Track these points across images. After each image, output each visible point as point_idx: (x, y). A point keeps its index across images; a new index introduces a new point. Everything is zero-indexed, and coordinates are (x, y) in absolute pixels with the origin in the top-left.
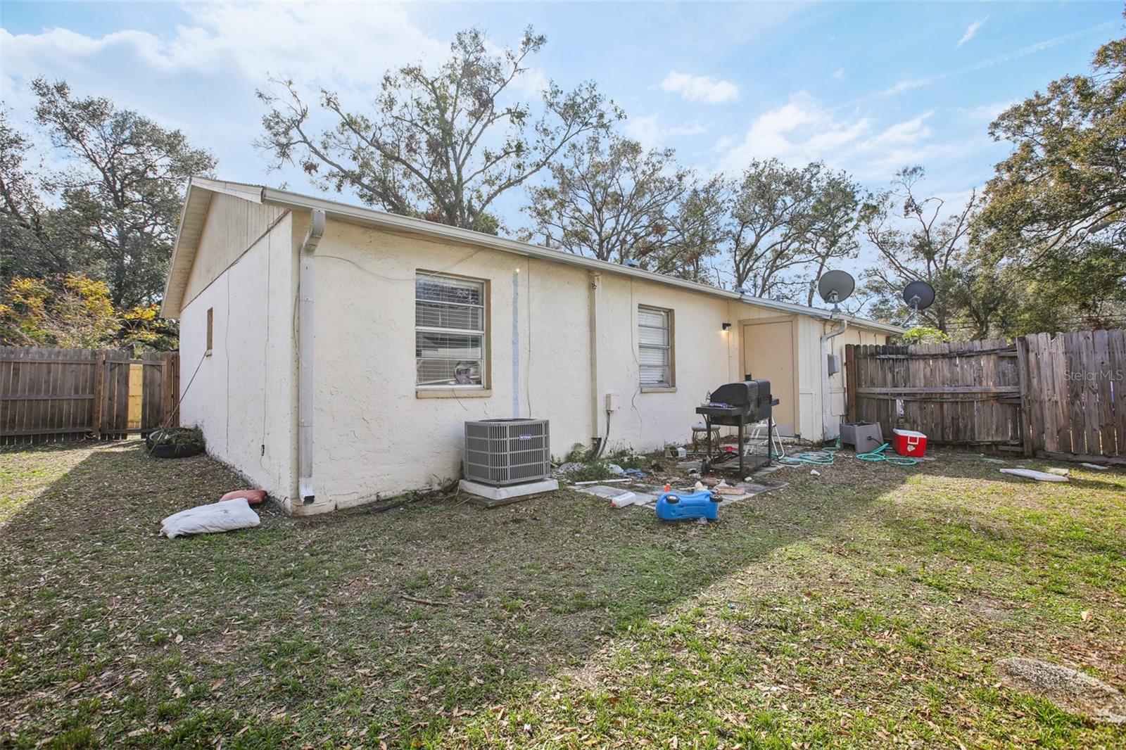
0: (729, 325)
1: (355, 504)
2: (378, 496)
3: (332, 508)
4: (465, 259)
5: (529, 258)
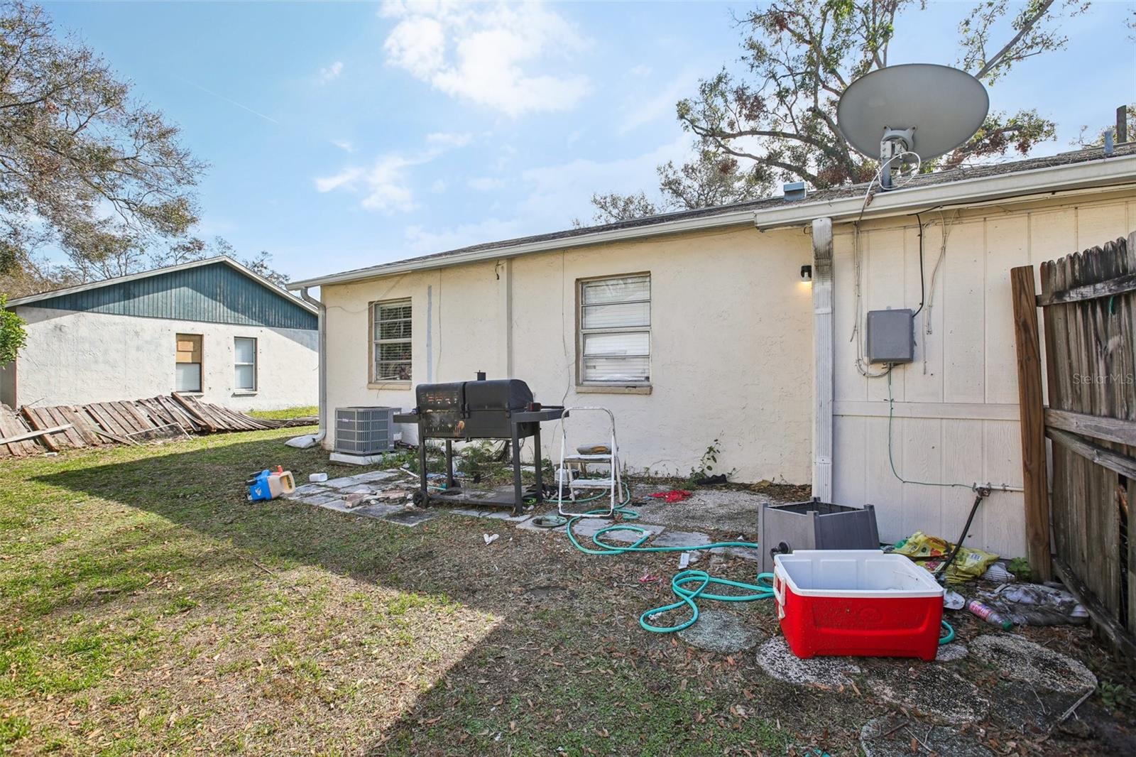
4: (394, 286)
5: (441, 269)
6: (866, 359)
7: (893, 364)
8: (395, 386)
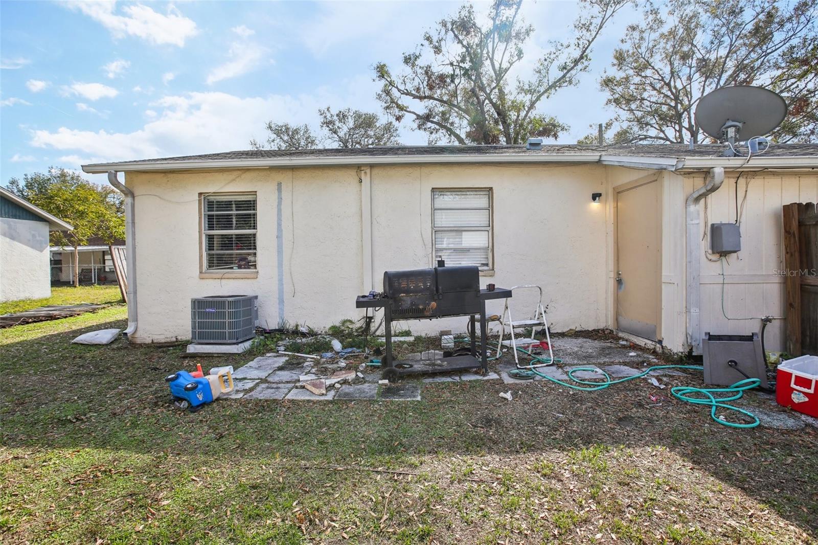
0: (599, 195)
1: (163, 341)
2: (177, 339)
3: (150, 342)
4: (234, 180)
5: (293, 169)
6: (710, 251)
7: (724, 254)
8: (233, 276)
